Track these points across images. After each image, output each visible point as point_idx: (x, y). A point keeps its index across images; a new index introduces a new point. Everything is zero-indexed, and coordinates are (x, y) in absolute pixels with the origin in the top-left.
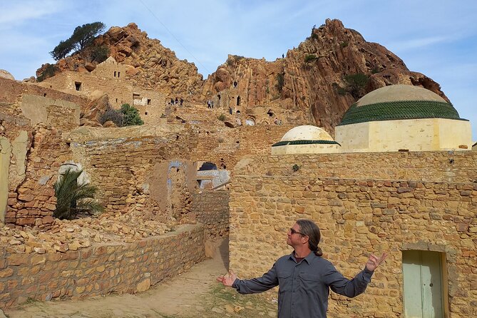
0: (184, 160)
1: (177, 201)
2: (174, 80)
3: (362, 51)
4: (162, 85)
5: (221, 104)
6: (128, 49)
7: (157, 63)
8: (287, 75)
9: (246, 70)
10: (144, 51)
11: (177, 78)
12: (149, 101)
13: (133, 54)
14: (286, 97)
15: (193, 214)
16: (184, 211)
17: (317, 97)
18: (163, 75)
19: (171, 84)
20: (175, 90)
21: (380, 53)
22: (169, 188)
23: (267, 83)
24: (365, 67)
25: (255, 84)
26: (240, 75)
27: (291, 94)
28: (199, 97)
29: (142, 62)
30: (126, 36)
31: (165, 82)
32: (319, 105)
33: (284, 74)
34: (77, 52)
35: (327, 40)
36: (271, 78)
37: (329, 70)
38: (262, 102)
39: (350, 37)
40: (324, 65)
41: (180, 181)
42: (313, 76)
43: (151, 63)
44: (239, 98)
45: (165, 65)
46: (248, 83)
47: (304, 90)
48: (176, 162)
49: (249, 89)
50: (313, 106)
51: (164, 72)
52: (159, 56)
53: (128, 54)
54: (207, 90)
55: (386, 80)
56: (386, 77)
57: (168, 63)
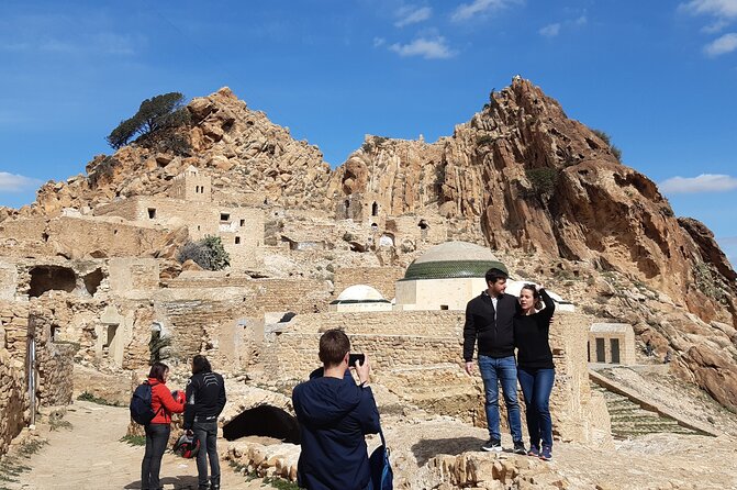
0: (251, 317)
1: (245, 355)
2: (286, 176)
3: (553, 132)
4: (267, 184)
5: (351, 213)
6: (217, 130)
7: (259, 151)
8: (450, 165)
9: (390, 159)
10: (242, 131)
11: (290, 173)
12: (242, 221)
13: (226, 136)
14: (448, 199)
15: (262, 365)
16: (251, 362)
17: (490, 200)
18: (269, 169)
19: (280, 181)
20: (287, 190)
21: (578, 136)
22: (236, 343)
23: (421, 177)
24: (556, 157)
25: (404, 179)
26: (382, 166)
27: (455, 194)
28: (322, 201)
29: (238, 150)
30: (215, 111)
31: (271, 179)
32: (493, 211)
33: (446, 163)
34: (144, 137)
35: (510, 112)
36: (429, 169)
37: (510, 158)
38: (412, 208)
39: (541, 109)
40: (503, 151)
41: (247, 337)
42: (487, 168)
43: (251, 151)
44: (375, 206)
45: (272, 153)
46: (392, 179)
47: (475, 189)
48: (244, 320)
49: (394, 188)
50: (485, 212)
51: (270, 164)
52: (263, 139)
53: (218, 138)
54: (334, 190)
55: (582, 177)
56: (581, 172)
57: (277, 150)
